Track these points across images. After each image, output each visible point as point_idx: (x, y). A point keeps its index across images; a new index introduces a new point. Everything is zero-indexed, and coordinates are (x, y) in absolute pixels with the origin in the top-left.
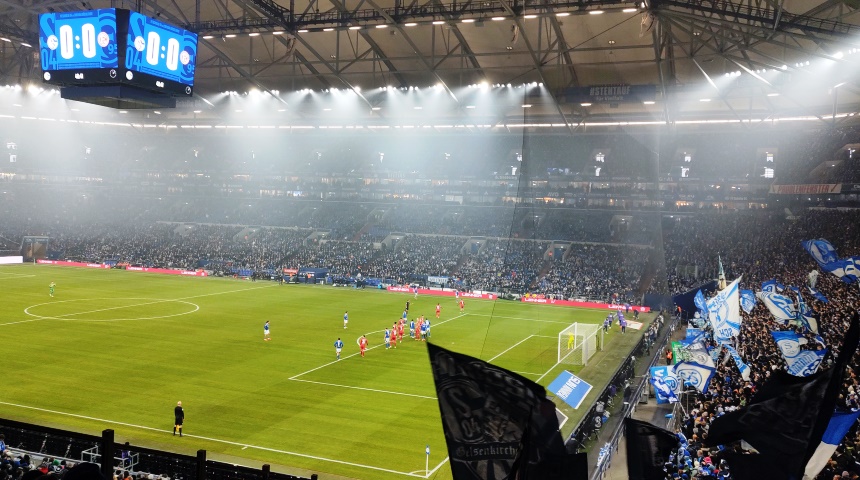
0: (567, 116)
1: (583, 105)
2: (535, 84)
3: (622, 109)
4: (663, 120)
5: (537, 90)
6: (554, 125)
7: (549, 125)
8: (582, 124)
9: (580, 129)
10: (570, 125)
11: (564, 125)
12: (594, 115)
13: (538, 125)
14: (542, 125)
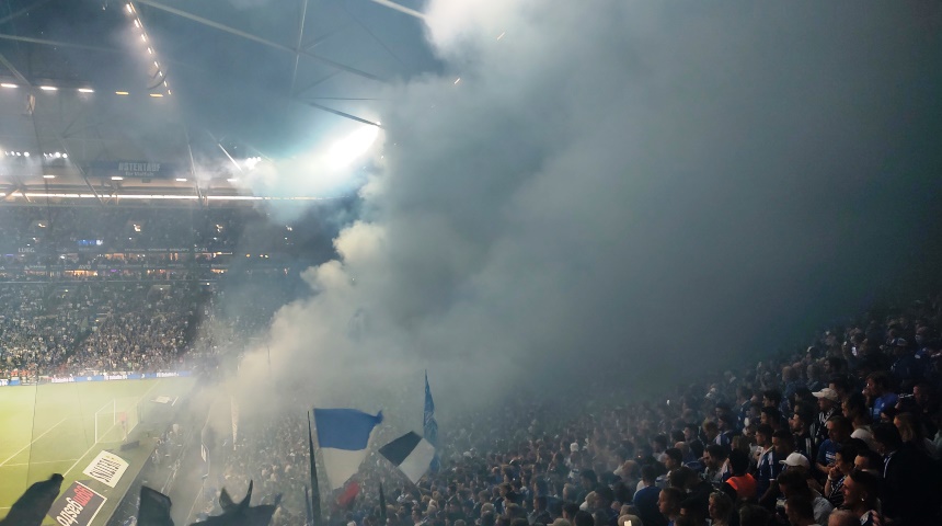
0: (96, 187)
1: (113, 178)
2: (58, 155)
3: (154, 184)
4: (195, 194)
5: (62, 160)
6: (82, 196)
7: (76, 196)
8: (113, 196)
9: (113, 200)
10: (100, 196)
11: (93, 196)
12: (127, 188)
13: (63, 195)
14: (68, 196)
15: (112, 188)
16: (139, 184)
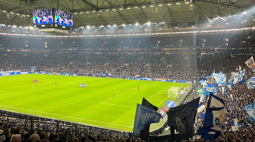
2: (162, 23)
3: (186, 29)
4: (197, 31)
6: (168, 33)
9: (175, 34)
10: (172, 33)
12: (179, 30)
13: (164, 33)
14: (165, 33)
15: (175, 30)
16: (182, 29)
